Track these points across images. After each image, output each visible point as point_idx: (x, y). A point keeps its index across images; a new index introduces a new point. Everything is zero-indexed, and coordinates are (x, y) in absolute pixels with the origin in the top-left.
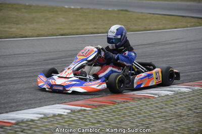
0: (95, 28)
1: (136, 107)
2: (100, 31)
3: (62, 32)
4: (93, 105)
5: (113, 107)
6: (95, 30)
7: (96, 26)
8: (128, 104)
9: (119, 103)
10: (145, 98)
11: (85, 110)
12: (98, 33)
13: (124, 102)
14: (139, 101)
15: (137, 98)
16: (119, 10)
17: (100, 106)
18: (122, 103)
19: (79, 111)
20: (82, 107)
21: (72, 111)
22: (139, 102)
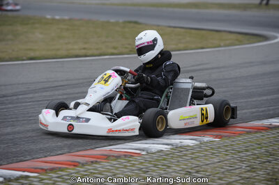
0: (84, 49)
1: (109, 170)
2: (90, 52)
3: (32, 54)
4: (42, 169)
5: (73, 171)
6: (83, 52)
7: (86, 46)
8: (98, 166)
9: (83, 165)
10: (125, 156)
11: (27, 177)
12: (86, 56)
13: (92, 162)
14: (115, 160)
15: (113, 156)
16: (125, 22)
17: (52, 170)
18: (89, 165)
19: (17, 179)
20: (24, 171)
21: (5, 179)
22: (115, 162)
